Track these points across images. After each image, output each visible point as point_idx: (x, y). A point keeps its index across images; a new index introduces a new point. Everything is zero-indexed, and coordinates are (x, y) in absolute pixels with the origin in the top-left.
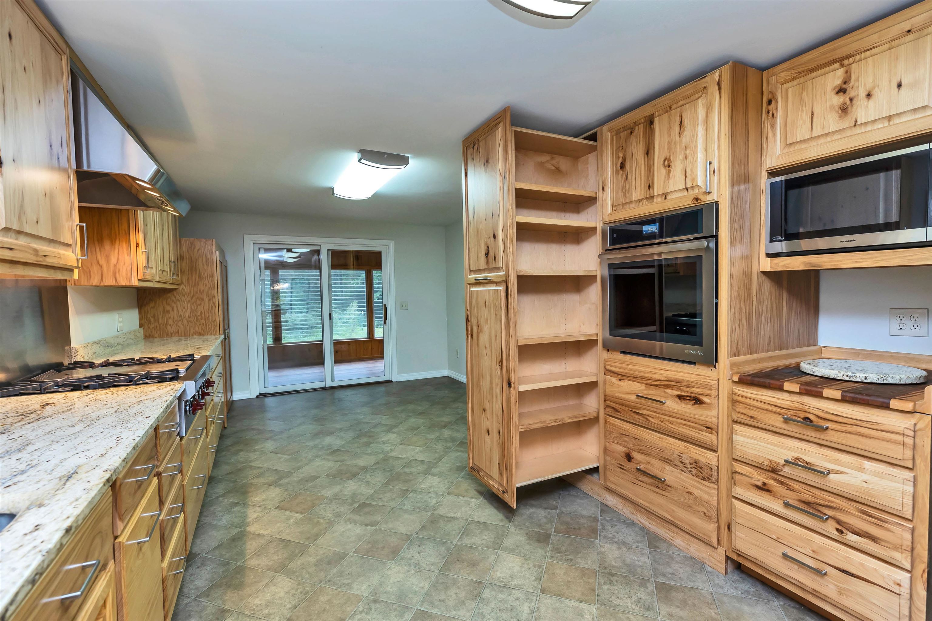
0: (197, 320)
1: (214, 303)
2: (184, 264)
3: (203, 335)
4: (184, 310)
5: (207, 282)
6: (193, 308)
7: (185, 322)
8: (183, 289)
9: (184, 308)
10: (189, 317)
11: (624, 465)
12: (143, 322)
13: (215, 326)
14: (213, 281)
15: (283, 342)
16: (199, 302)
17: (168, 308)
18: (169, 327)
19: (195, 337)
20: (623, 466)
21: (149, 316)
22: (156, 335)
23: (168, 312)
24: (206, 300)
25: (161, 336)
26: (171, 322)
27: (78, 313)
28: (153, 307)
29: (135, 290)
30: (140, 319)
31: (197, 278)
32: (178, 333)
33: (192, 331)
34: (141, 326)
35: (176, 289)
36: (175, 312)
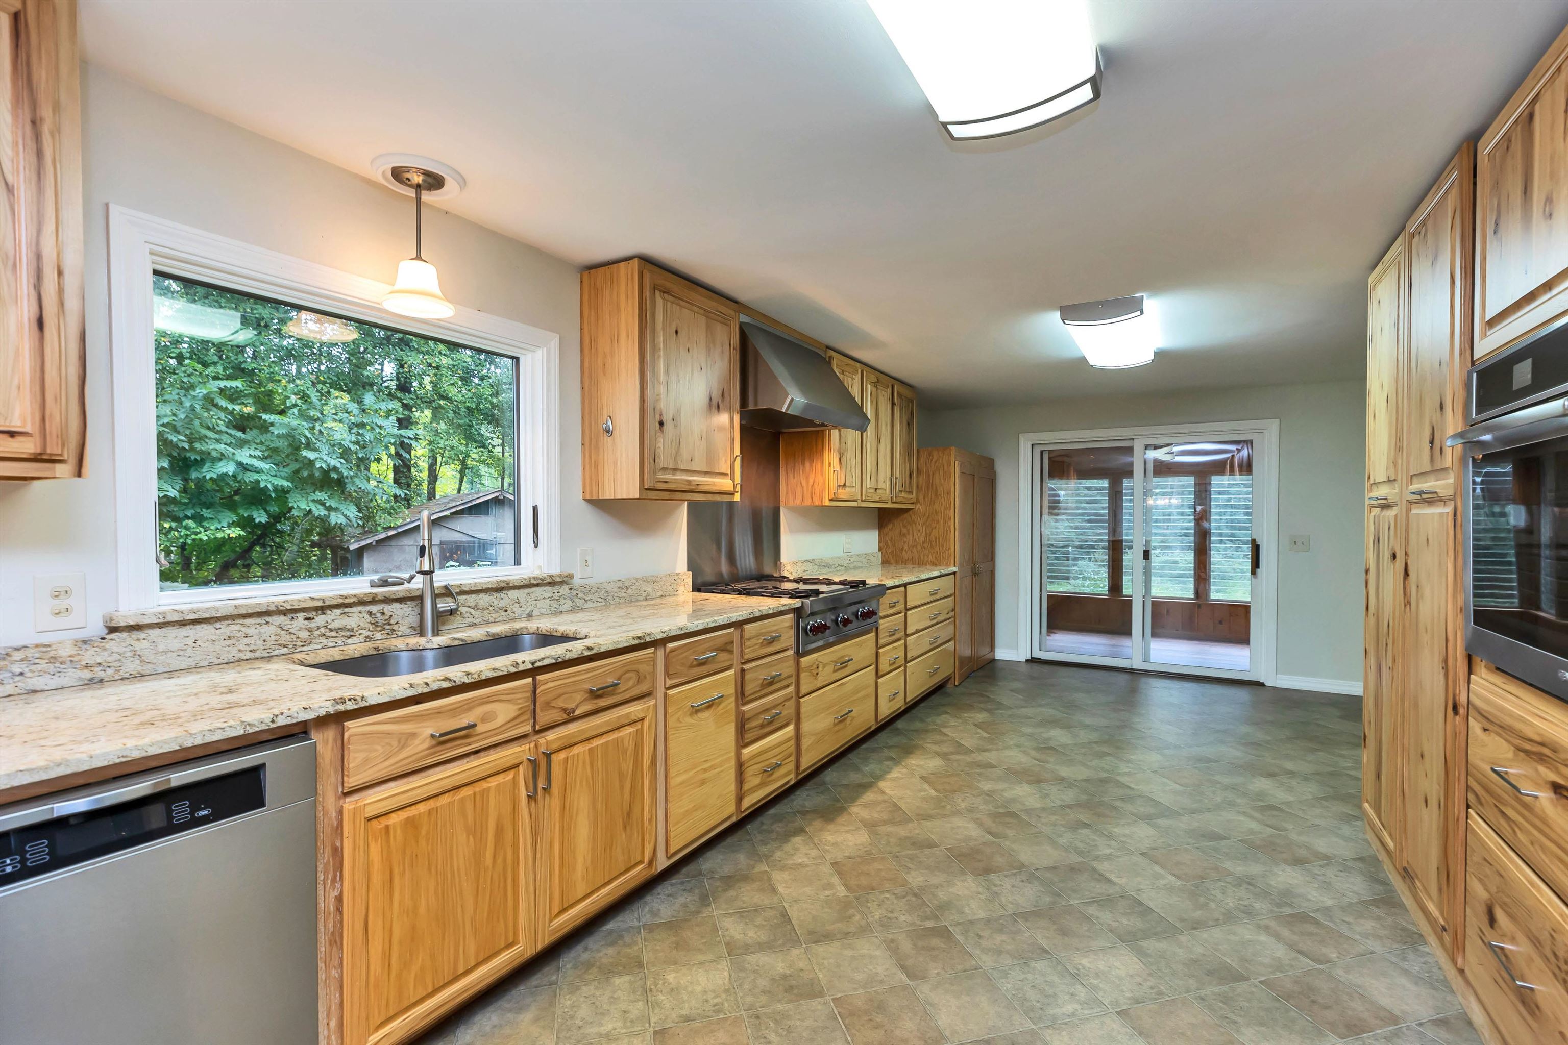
0: (932, 546)
1: (949, 527)
2: (921, 479)
3: (936, 565)
4: (919, 534)
5: (943, 500)
6: (928, 532)
7: (919, 547)
8: (919, 509)
9: (919, 531)
10: (923, 543)
11: (1486, 933)
12: (881, 545)
13: (950, 556)
14: (949, 500)
15: (1124, 594)
16: (934, 525)
17: (904, 531)
18: (904, 553)
19: (928, 567)
20: (1484, 935)
21: (887, 539)
22: (892, 561)
23: (904, 535)
24: (942, 522)
25: (897, 563)
26: (906, 547)
27: (791, 531)
28: (891, 530)
29: (877, 510)
30: (880, 542)
31: (933, 497)
32: (912, 561)
33: (926, 559)
34: (880, 549)
35: (912, 509)
36: (911, 536)
